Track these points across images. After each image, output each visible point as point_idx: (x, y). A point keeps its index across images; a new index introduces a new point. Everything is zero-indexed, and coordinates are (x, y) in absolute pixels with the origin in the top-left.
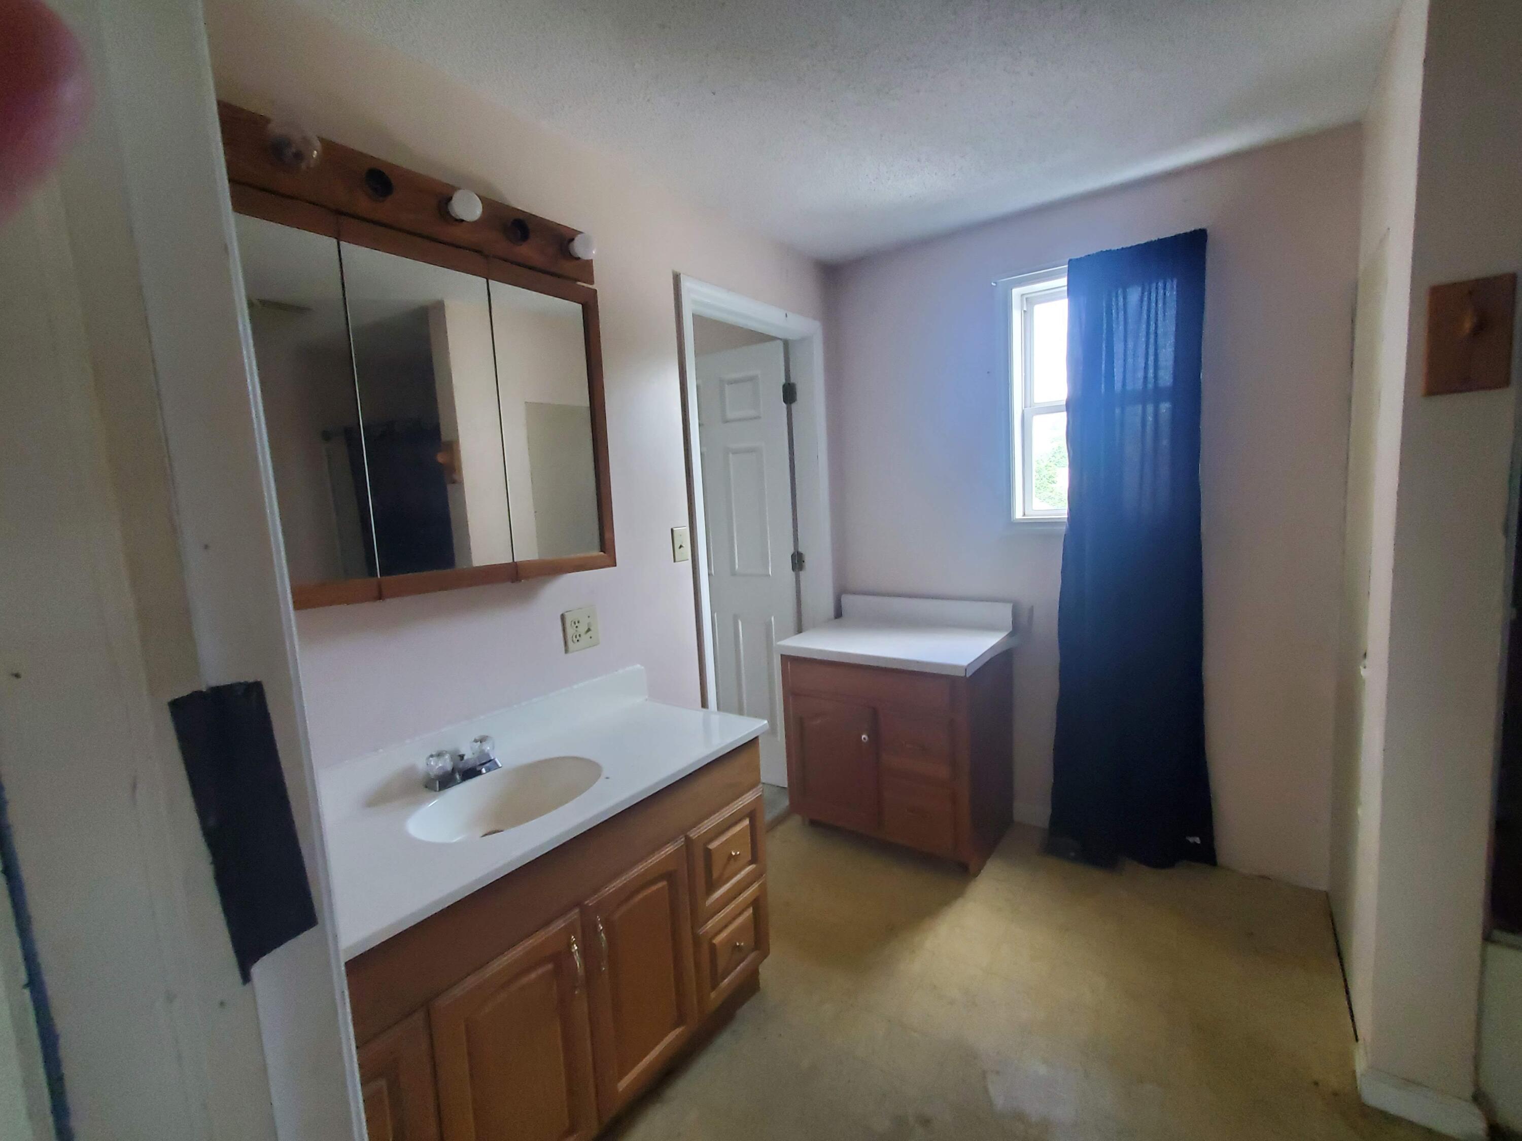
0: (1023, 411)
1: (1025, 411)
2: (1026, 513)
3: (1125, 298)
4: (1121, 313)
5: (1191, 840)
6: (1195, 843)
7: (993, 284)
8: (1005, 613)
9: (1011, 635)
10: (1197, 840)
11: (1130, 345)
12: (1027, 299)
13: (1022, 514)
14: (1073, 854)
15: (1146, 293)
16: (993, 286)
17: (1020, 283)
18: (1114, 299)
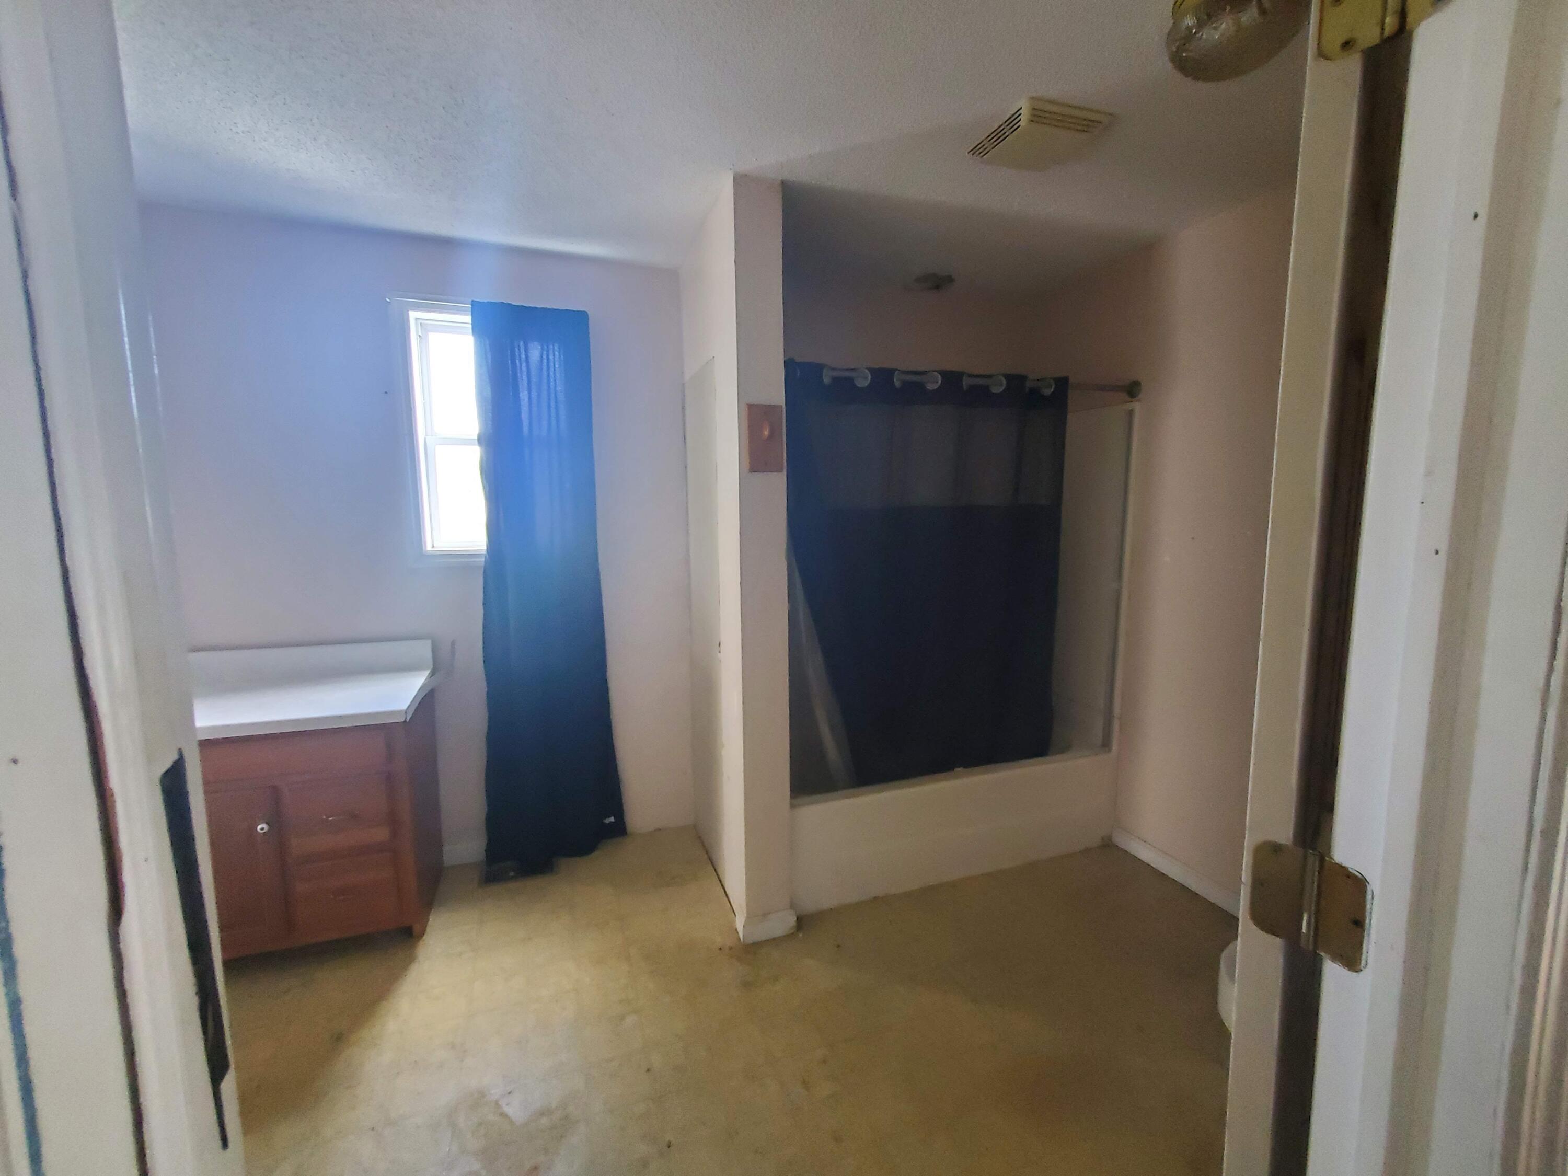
0: (425, 439)
1: (427, 440)
2: (435, 545)
3: (526, 351)
4: (524, 365)
5: (607, 821)
6: (611, 822)
7: (387, 299)
8: (424, 649)
9: (433, 674)
10: (612, 819)
11: (534, 394)
12: (421, 324)
13: (431, 546)
14: (512, 874)
15: (545, 353)
16: (387, 301)
17: (418, 308)
18: (517, 350)
